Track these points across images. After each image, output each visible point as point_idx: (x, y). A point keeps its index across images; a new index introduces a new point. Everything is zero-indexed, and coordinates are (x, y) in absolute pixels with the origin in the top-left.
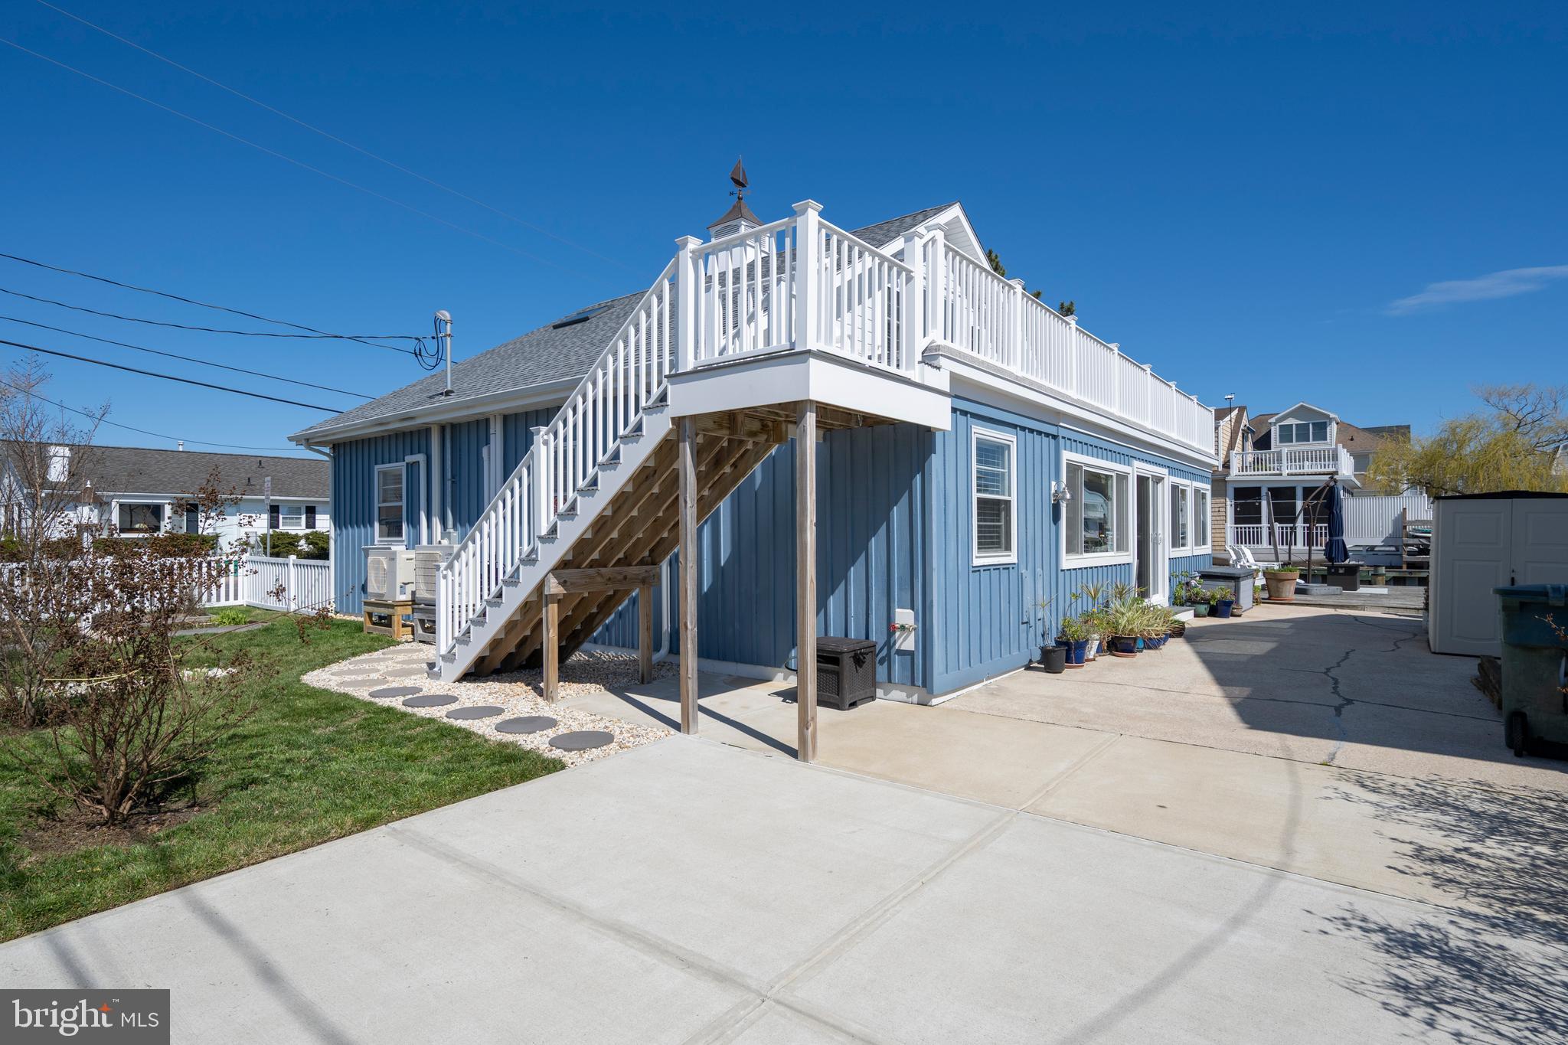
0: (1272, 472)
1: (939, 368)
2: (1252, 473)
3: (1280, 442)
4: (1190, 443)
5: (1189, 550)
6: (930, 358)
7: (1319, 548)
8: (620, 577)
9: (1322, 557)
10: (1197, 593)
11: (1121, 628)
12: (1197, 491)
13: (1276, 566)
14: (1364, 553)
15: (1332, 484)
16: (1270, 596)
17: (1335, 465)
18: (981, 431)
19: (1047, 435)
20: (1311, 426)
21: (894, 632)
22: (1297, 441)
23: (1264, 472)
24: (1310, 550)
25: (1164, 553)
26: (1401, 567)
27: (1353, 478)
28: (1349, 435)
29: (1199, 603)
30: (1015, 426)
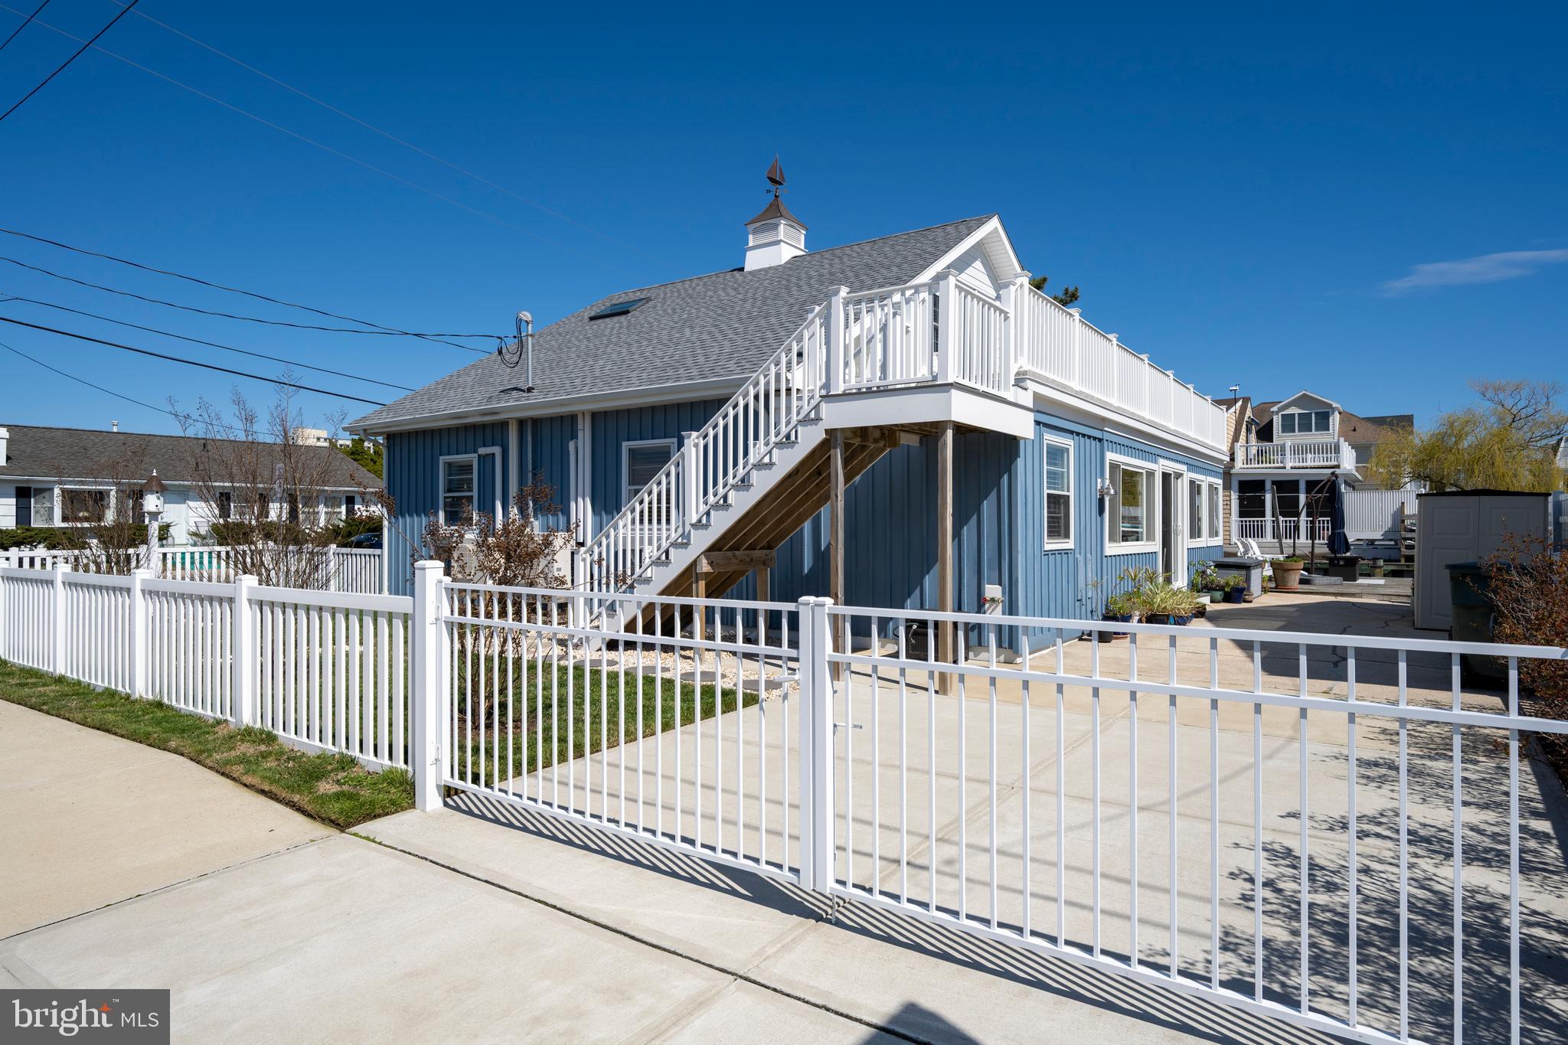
0: (1276, 465)
1: (1026, 389)
2: (1257, 466)
3: (1283, 432)
4: (1205, 441)
5: (1204, 541)
6: (1020, 381)
7: (1322, 541)
8: (748, 559)
9: (1326, 550)
10: (1213, 580)
11: (1156, 606)
12: (1210, 486)
13: (1281, 557)
14: (1365, 547)
15: (1334, 478)
16: (1277, 585)
17: (1337, 458)
18: (1051, 438)
19: (1095, 439)
20: (1313, 415)
21: (984, 604)
22: (1299, 431)
23: (1268, 465)
24: (1313, 544)
25: (1183, 543)
26: (1400, 561)
27: (1355, 472)
28: (1352, 426)
29: (1215, 590)
30: (1072, 432)
